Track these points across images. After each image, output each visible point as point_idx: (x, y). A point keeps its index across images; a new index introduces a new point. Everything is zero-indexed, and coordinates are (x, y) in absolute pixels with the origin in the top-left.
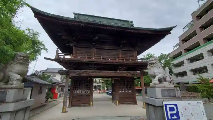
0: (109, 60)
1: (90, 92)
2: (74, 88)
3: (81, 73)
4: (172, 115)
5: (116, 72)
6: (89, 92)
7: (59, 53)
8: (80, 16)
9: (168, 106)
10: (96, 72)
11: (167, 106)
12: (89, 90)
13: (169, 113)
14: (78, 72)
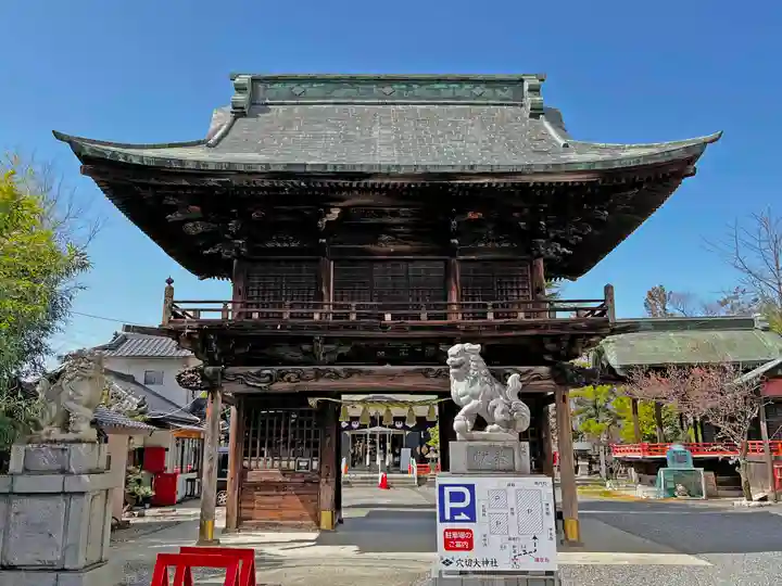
0: (388, 317)
1: (320, 464)
2: (246, 446)
3: (267, 378)
4: (454, 512)
5: (425, 374)
6: (315, 464)
7: (175, 299)
8: (261, 86)
9: (447, 490)
10: (337, 375)
11: (446, 488)
12: (316, 454)
13: (448, 505)
14: (258, 374)
